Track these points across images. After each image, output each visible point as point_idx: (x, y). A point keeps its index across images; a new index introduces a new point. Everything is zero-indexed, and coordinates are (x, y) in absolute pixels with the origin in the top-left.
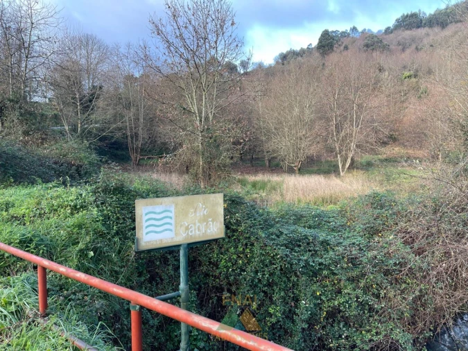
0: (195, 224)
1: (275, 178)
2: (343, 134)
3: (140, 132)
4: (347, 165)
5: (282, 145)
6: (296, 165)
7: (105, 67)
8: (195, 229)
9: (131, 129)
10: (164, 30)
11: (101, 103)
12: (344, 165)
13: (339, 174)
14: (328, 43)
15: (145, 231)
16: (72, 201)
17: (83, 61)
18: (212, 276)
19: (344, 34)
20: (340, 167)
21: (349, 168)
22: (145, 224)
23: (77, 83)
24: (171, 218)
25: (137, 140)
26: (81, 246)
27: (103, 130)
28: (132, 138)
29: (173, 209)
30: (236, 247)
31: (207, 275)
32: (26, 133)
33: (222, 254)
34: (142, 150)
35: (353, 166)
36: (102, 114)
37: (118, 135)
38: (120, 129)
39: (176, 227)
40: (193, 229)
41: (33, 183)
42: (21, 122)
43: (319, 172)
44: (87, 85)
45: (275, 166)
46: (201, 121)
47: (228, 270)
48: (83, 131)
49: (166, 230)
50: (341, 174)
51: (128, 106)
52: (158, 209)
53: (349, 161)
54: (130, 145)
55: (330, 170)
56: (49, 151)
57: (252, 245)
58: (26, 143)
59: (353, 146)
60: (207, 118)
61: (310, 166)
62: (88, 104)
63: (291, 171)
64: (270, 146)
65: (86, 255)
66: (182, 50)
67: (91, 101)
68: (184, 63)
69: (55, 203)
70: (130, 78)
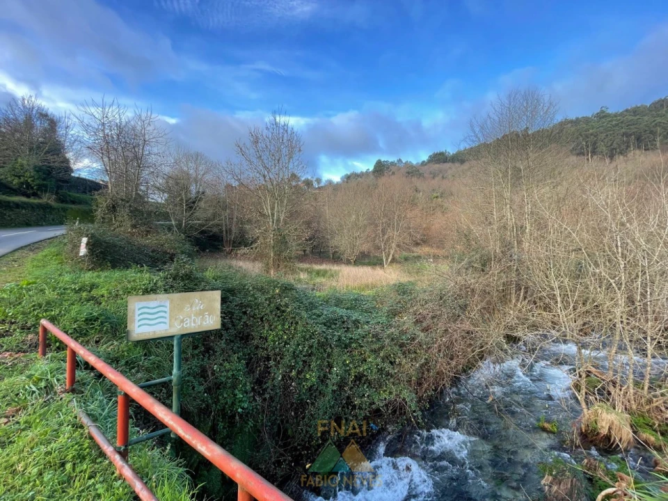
0: (190, 317)
1: (335, 268)
2: (386, 237)
3: (234, 228)
4: (389, 260)
5: (341, 242)
6: (353, 258)
7: (208, 177)
8: (190, 322)
9: (226, 225)
10: (247, 152)
11: (202, 204)
12: (387, 260)
13: (383, 266)
14: (380, 168)
15: (137, 324)
16: (144, 285)
17: (191, 172)
18: (262, 348)
19: (392, 163)
20: (384, 260)
21: (391, 262)
22: (137, 318)
23: (186, 189)
24: (165, 312)
25: (230, 234)
27: (203, 226)
28: (226, 232)
29: (168, 304)
30: (283, 325)
31: (257, 347)
32: (134, 226)
33: (271, 330)
34: (234, 242)
35: (394, 260)
36: (203, 213)
37: (215, 230)
38: (218, 225)
39: (170, 320)
40: (188, 321)
41: (128, 267)
42: (131, 218)
43: (369, 264)
44: (193, 189)
45: (337, 259)
46: (273, 222)
47: (274, 344)
48: (186, 226)
49: (160, 323)
50: (385, 266)
51: (225, 209)
52: (152, 304)
53: (391, 257)
54: (225, 238)
55: (377, 263)
56: (150, 241)
57: (297, 323)
58: (132, 234)
59: (394, 245)
60: (278, 220)
61: (363, 259)
62: (191, 205)
63: (348, 263)
64: (333, 243)
66: (261, 167)
67: (194, 202)
68: (262, 178)
69: (129, 286)
70: (229, 187)
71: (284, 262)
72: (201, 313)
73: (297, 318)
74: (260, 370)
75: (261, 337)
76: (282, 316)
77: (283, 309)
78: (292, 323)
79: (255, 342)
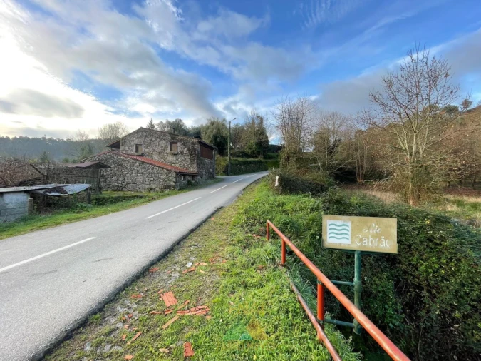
3: (365, 164)
7: (343, 128)
9: (358, 163)
11: (339, 149)
15: (328, 235)
18: (412, 275)
23: (327, 140)
24: (348, 230)
25: (362, 169)
26: (312, 232)
27: (340, 165)
28: (359, 168)
29: (350, 224)
30: (439, 258)
31: (405, 272)
32: (298, 168)
33: (422, 260)
34: (365, 176)
36: (340, 154)
37: (349, 167)
38: (351, 163)
39: (352, 237)
40: (366, 241)
42: (296, 163)
44: (332, 140)
46: (411, 155)
47: (428, 275)
48: (328, 165)
49: (344, 238)
51: (356, 150)
54: (357, 173)
56: (308, 177)
57: (459, 260)
58: (298, 173)
62: (331, 150)
65: (315, 237)
67: (333, 148)
70: (360, 132)
71: (426, 193)
72: (377, 236)
73: (459, 255)
74: (411, 295)
75: (410, 264)
76: (436, 248)
77: (438, 242)
78: (451, 259)
79: (404, 267)
